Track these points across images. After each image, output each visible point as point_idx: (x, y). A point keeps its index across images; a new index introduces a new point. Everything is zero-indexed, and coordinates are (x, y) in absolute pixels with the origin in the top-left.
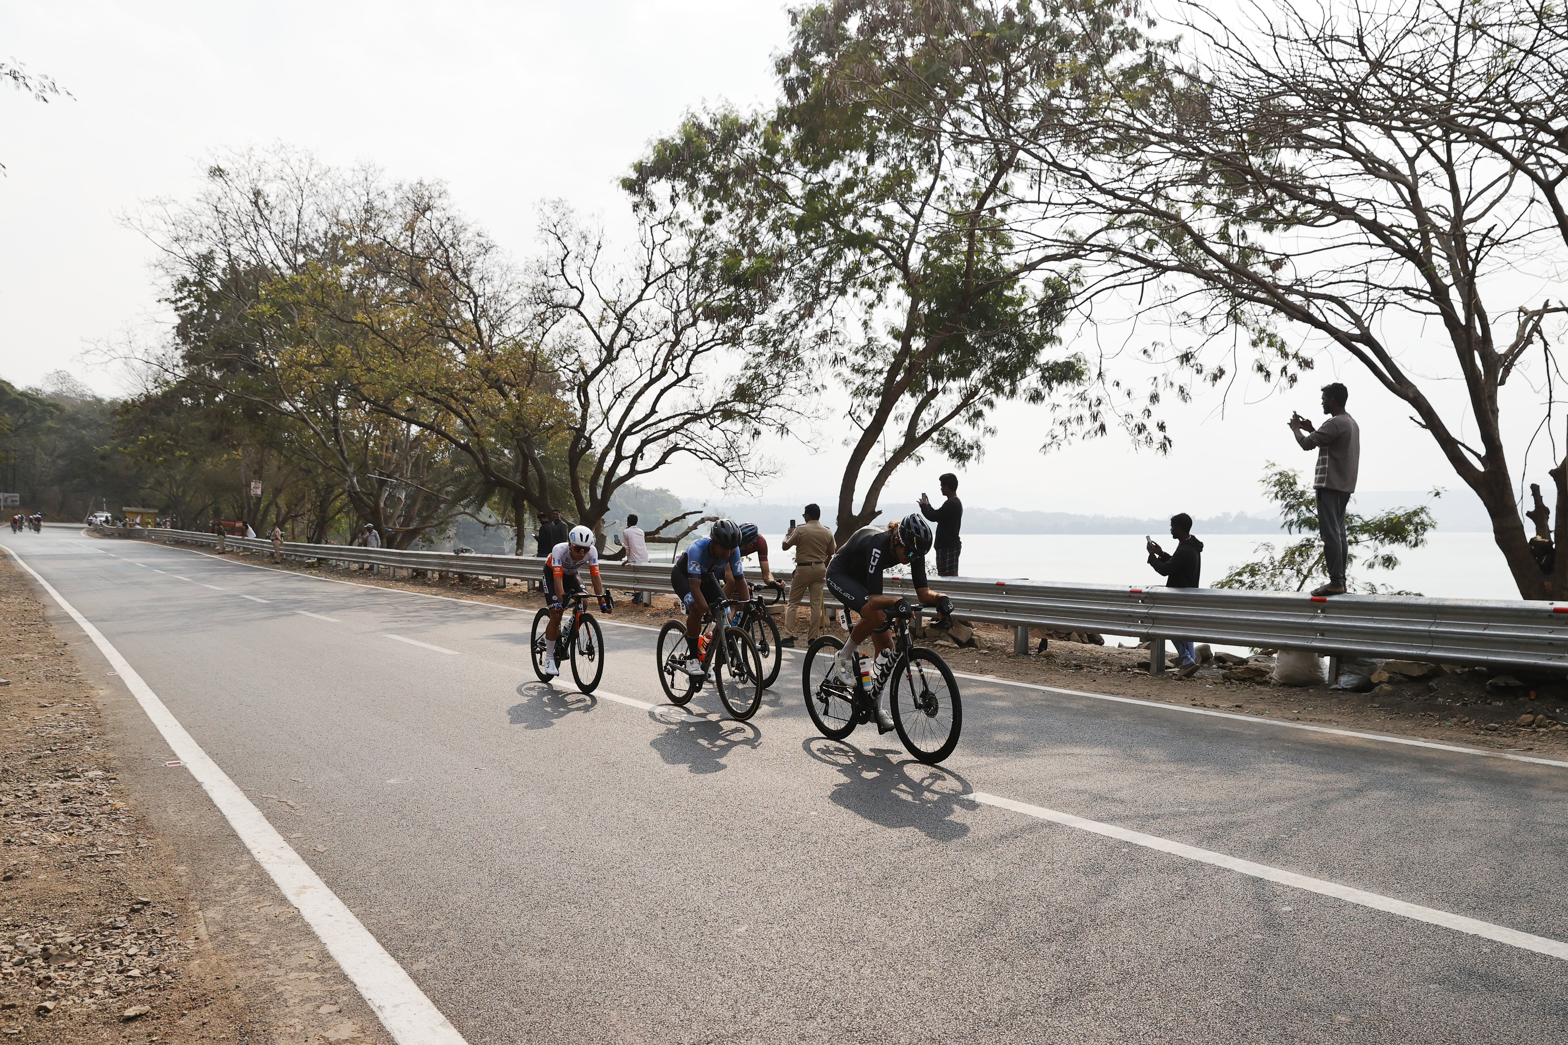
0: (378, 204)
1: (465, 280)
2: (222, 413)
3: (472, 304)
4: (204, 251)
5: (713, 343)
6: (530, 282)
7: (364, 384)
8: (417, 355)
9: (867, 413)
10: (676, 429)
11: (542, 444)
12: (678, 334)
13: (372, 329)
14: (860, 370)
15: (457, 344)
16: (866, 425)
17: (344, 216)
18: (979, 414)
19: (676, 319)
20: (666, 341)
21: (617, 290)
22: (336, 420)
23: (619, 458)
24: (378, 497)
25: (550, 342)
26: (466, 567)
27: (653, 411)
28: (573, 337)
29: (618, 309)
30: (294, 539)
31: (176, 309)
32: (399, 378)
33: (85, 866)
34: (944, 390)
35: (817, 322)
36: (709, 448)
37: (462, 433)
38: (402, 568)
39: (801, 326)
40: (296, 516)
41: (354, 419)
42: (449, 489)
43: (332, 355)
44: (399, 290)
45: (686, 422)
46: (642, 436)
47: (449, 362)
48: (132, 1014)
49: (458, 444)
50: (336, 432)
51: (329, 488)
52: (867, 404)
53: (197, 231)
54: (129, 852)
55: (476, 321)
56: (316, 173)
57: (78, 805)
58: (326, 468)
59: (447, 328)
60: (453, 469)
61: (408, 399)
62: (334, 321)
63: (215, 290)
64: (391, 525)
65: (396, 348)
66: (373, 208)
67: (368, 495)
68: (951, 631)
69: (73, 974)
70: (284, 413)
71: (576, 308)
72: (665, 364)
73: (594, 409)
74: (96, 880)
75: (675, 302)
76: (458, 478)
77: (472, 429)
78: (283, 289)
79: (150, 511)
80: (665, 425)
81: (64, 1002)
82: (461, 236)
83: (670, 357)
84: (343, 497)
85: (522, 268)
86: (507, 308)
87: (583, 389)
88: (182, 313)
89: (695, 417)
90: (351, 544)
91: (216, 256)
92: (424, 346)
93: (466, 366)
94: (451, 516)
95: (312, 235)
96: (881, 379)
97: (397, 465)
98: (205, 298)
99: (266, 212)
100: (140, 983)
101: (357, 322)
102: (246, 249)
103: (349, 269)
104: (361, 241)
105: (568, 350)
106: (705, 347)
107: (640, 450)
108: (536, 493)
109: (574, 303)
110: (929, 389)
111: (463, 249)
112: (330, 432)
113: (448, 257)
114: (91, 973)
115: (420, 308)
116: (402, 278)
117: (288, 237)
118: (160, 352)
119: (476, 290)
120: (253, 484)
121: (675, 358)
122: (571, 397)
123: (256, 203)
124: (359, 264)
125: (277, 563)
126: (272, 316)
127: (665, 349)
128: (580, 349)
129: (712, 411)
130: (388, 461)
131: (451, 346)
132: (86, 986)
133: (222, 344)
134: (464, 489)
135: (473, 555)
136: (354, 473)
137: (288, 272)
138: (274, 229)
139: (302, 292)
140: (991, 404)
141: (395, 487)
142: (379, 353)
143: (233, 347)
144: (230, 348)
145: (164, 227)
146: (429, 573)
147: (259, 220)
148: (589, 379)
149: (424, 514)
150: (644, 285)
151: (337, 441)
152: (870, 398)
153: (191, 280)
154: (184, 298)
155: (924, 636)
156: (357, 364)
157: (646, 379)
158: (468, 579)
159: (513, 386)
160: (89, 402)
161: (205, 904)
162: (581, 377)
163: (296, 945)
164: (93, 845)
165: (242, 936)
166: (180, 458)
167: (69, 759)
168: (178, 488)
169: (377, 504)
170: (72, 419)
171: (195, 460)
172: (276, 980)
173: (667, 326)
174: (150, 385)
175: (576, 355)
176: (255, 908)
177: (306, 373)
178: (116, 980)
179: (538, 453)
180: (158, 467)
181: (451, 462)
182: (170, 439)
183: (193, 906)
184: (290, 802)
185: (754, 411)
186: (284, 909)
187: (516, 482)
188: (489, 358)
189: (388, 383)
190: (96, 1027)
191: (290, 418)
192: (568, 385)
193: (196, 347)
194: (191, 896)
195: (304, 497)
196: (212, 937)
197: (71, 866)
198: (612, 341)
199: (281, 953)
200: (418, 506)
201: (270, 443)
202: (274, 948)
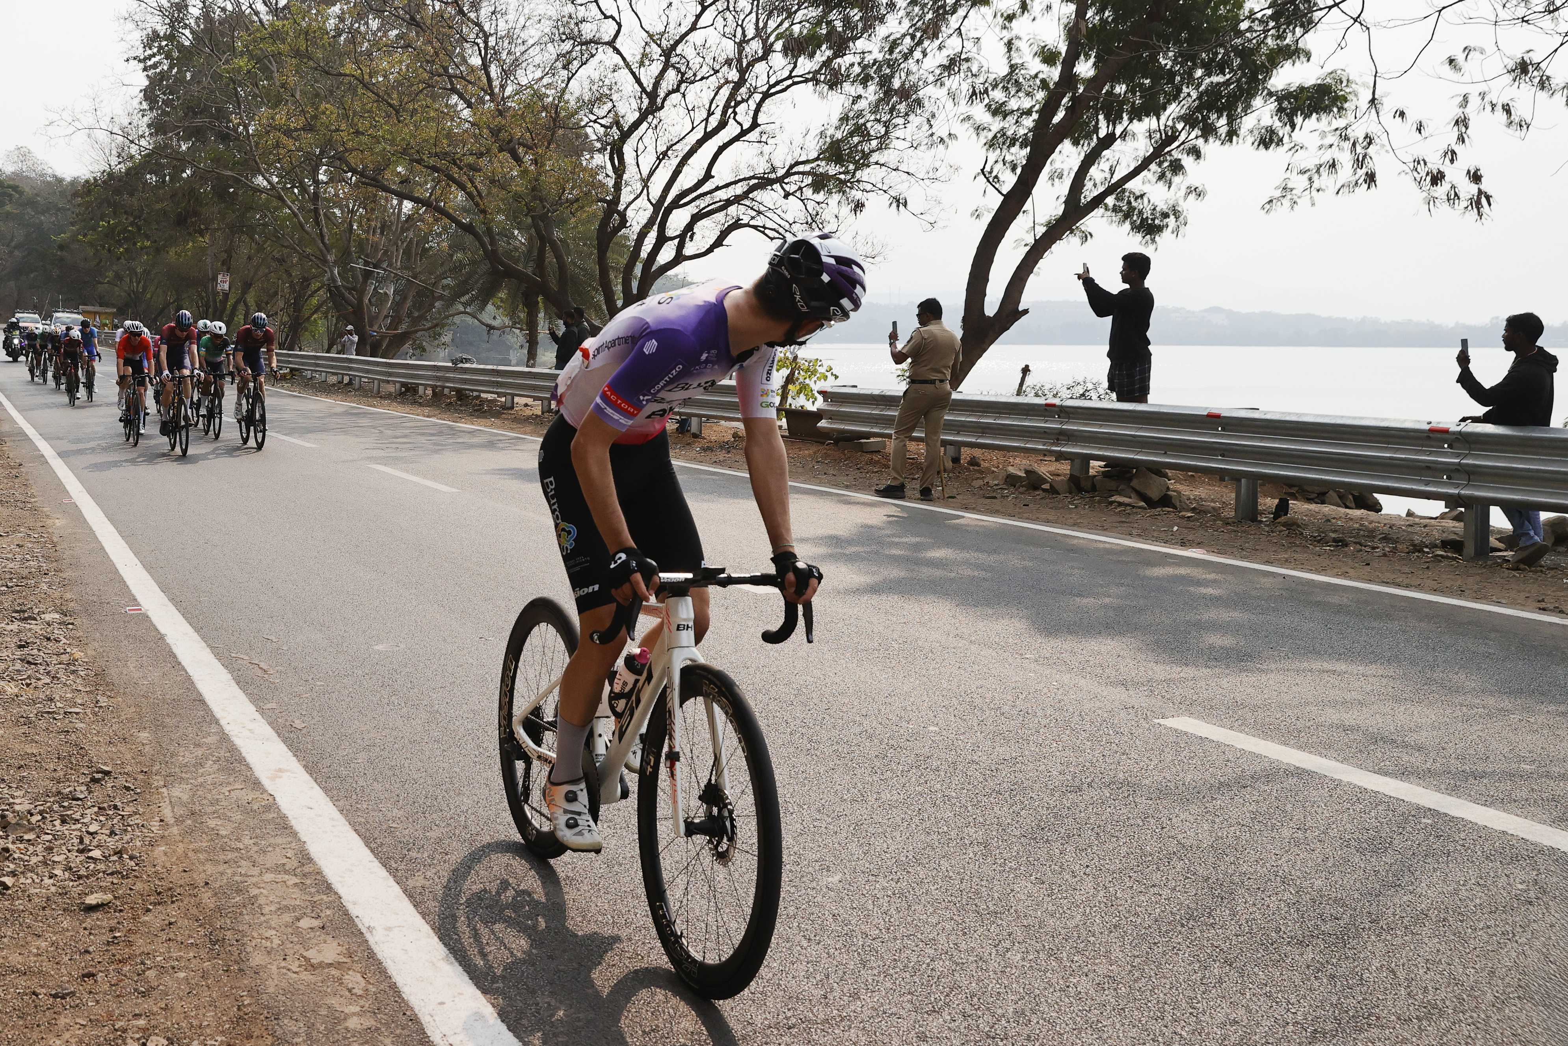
1: (472, 15)
2: (190, 191)
3: (482, 45)
5: (790, 82)
6: (552, 12)
7: (350, 151)
8: (414, 112)
9: (1009, 171)
10: (737, 200)
11: (563, 222)
12: (742, 72)
13: (362, 82)
14: (998, 110)
15: (461, 96)
16: (1006, 189)
18: (1177, 167)
19: (740, 52)
20: (727, 82)
21: (664, 18)
22: (316, 194)
23: (662, 239)
24: (362, 292)
25: (578, 88)
26: (466, 381)
27: (708, 176)
28: (607, 82)
29: (664, 43)
31: (145, 69)
32: (393, 142)
33: (42, 724)
34: (1124, 135)
35: (940, 48)
36: (783, 223)
37: (464, 210)
39: (917, 54)
41: (336, 195)
42: (445, 282)
43: (315, 117)
44: (393, 33)
45: (752, 189)
46: (692, 209)
47: (452, 120)
48: (94, 902)
49: (459, 224)
50: (316, 210)
51: (306, 281)
52: (1009, 158)
54: (88, 711)
55: (485, 67)
57: (35, 652)
58: (303, 256)
59: (450, 77)
60: (452, 256)
61: (399, 169)
62: (317, 74)
63: (187, 43)
64: (376, 328)
65: (390, 105)
67: (351, 290)
68: (1135, 483)
69: (31, 848)
70: (258, 190)
71: (611, 44)
72: (724, 112)
73: (631, 174)
74: (54, 741)
75: (739, 29)
76: (457, 268)
77: (477, 204)
78: (263, 39)
79: (108, 310)
80: (723, 195)
81: (22, 880)
83: (732, 103)
84: (321, 292)
86: (523, 48)
87: (617, 150)
88: (150, 73)
89: (764, 182)
90: (328, 352)
92: (423, 100)
93: (473, 124)
94: (447, 317)
96: (1029, 122)
97: (386, 252)
98: (176, 54)
100: (101, 866)
101: (346, 75)
105: (600, 99)
106: (778, 88)
107: (689, 227)
108: (554, 285)
109: (606, 38)
110: (1102, 133)
112: (310, 211)
114: (50, 849)
115: (419, 54)
116: (398, 17)
118: (125, 122)
119: (486, 28)
120: (220, 277)
121: (738, 104)
122: (601, 159)
126: (249, 72)
127: (725, 92)
128: (615, 97)
129: (788, 174)
130: (375, 246)
131: (454, 99)
132: (45, 863)
133: (192, 109)
134: (465, 282)
135: (474, 366)
136: (335, 263)
137: (266, 18)
139: (283, 40)
140: (1196, 153)
141: (381, 281)
142: (370, 111)
143: (204, 111)
144: (201, 113)
146: (421, 388)
148: (625, 135)
149: (416, 314)
150: (699, 8)
151: (317, 223)
152: (1013, 150)
153: (162, 34)
154: (154, 55)
155: (1094, 488)
156: (343, 127)
157: (699, 134)
158: (467, 397)
159: (529, 148)
160: (49, 183)
161: (170, 780)
162: (615, 133)
163: (272, 840)
164: (51, 700)
165: (212, 823)
166: (141, 249)
167: (25, 598)
168: (138, 283)
169: (360, 301)
170: (31, 203)
171: (158, 251)
172: (251, 880)
173: (728, 62)
174: (114, 161)
175: (610, 105)
176: (225, 790)
177: (284, 139)
178: (77, 860)
179: (557, 234)
180: (119, 259)
181: (450, 247)
182: (132, 224)
183: (157, 781)
184: (262, 665)
185: (846, 173)
186: (257, 794)
187: (529, 271)
188: (500, 113)
189: (379, 148)
190: (55, 914)
191: (264, 196)
192: (598, 145)
193: (164, 113)
194: (155, 769)
195: (276, 293)
196: (179, 821)
197: (28, 722)
198: (657, 84)
199: (255, 848)
200: (409, 303)
201: (241, 227)
202: (247, 841)
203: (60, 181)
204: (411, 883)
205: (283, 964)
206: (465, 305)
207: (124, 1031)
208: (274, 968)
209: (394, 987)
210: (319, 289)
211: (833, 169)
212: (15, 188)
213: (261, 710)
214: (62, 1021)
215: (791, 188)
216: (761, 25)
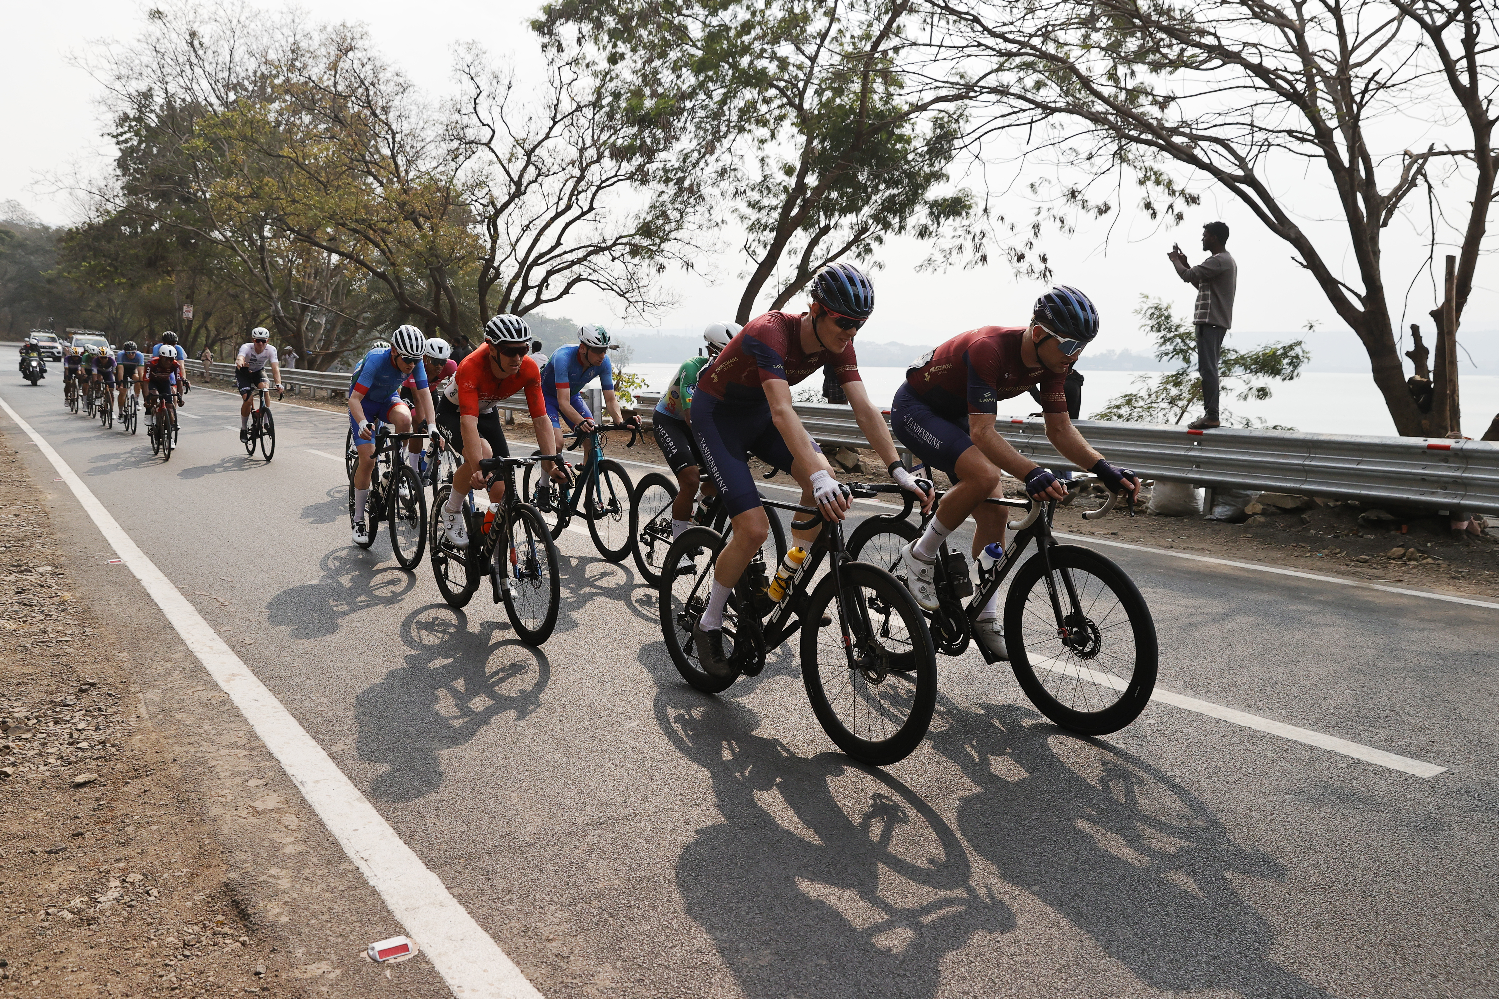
0: (303, 45)
1: (383, 117)
2: (158, 241)
3: (391, 140)
4: (143, 88)
5: (615, 179)
6: (444, 120)
7: (289, 215)
8: (338, 187)
9: (762, 247)
10: (580, 261)
11: (453, 274)
12: (583, 170)
13: (297, 163)
14: (755, 206)
15: (375, 178)
16: (760, 259)
17: (272, 56)
18: (868, 250)
19: (581, 157)
21: (526, 128)
22: (262, 247)
23: (525, 288)
24: (300, 321)
25: (463, 176)
27: (558, 243)
28: (484, 172)
29: (526, 146)
30: (222, 360)
31: (118, 143)
32: (322, 210)
33: (38, 650)
34: (836, 226)
35: (717, 160)
36: (611, 279)
37: (378, 262)
38: (321, 389)
39: (702, 164)
40: (224, 339)
41: (279, 247)
42: (365, 315)
43: (260, 188)
44: (322, 127)
45: (589, 254)
46: (547, 267)
47: (368, 195)
48: (82, 781)
49: (375, 273)
50: (262, 260)
51: (255, 312)
52: (762, 239)
53: (137, 69)
54: (76, 639)
55: (393, 157)
56: (247, 15)
57: (31, 596)
58: (253, 294)
59: (366, 162)
60: (370, 296)
61: (329, 230)
62: (261, 155)
63: (153, 125)
64: (312, 348)
65: (319, 181)
66: (298, 48)
67: (291, 320)
68: (838, 457)
69: (28, 745)
70: (215, 241)
71: (488, 145)
72: (570, 199)
73: (502, 240)
74: (48, 663)
75: (580, 139)
76: (374, 305)
77: (388, 259)
78: (216, 125)
80: (569, 257)
81: (21, 769)
82: (381, 76)
83: (575, 192)
85: (437, 106)
86: (423, 144)
87: (492, 222)
88: (122, 146)
89: (598, 250)
91: (154, 93)
92: (346, 179)
93: (384, 199)
95: (243, 74)
96: (775, 215)
97: (318, 292)
98: (144, 133)
99: (201, 52)
100: (88, 754)
101: (283, 157)
102: (182, 87)
103: (276, 106)
104: (288, 80)
105: (479, 185)
106: (608, 183)
107: (545, 280)
108: (447, 319)
109: (485, 140)
110: (822, 225)
111: (382, 87)
112: (258, 259)
113: (368, 96)
114: (44, 744)
115: (342, 143)
116: (325, 115)
117: (221, 75)
118: (102, 184)
119: (394, 127)
120: (185, 308)
121: (579, 193)
122: (482, 229)
123: (192, 44)
124: (285, 101)
125: (206, 382)
126: (205, 150)
127: (571, 184)
128: (490, 184)
129: (615, 244)
130: (310, 288)
131: (370, 179)
132: (40, 755)
133: (159, 176)
134: (380, 315)
136: (278, 299)
137: (220, 109)
138: (208, 68)
139: (233, 128)
140: (879, 239)
141: (315, 313)
142: (303, 185)
143: (169, 178)
144: (166, 180)
145: (107, 66)
147: (194, 60)
148: (499, 212)
149: (343, 338)
150: (552, 123)
151: (264, 268)
152: (765, 233)
153: (131, 116)
154: (125, 133)
156: (283, 196)
157: (552, 213)
159: (427, 218)
160: (37, 230)
161: (144, 687)
162: (491, 210)
163: (227, 726)
164: (45, 632)
165: (179, 716)
166: (119, 284)
167: (22, 555)
168: (117, 311)
169: (299, 328)
170: (21, 245)
171: (132, 286)
172: (209, 755)
173: (573, 163)
174: (93, 214)
175: (487, 189)
176: (190, 692)
177: (235, 204)
178: (67, 750)
179: (449, 282)
180: (99, 292)
181: (368, 290)
182: (110, 265)
183: (134, 688)
184: (220, 599)
185: (654, 245)
186: (216, 693)
187: (428, 308)
188: (405, 192)
189: (311, 214)
190: (49, 791)
191: (220, 246)
192: (479, 218)
193: (135, 179)
194: (132, 679)
195: (231, 321)
196: (151, 716)
197: (25, 649)
198: (521, 176)
199: (213, 732)
200: (337, 330)
201: (201, 270)
202: (207, 727)
203: (46, 229)
204: (334, 748)
205: (235, 813)
206: (380, 332)
207: (108, 872)
208: (228, 816)
209: (321, 823)
210: (266, 319)
211: (645, 242)
212: (6, 233)
213: (218, 632)
214: (56, 870)
215: (617, 254)
216: (596, 137)
